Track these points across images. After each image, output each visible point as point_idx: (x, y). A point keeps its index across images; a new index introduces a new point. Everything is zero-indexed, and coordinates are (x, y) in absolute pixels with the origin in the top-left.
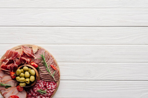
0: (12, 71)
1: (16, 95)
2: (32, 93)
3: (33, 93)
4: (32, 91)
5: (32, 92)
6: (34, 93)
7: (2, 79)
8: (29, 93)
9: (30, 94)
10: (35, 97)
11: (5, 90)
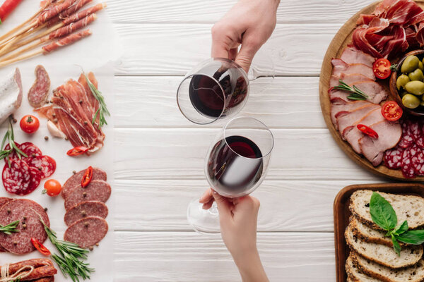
0: (384, 56)
1: (372, 128)
2: (416, 137)
3: (418, 139)
4: (416, 132)
5: (417, 135)
6: (421, 139)
7: (346, 70)
8: (406, 134)
9: (406, 138)
10: (419, 150)
11: (345, 103)
